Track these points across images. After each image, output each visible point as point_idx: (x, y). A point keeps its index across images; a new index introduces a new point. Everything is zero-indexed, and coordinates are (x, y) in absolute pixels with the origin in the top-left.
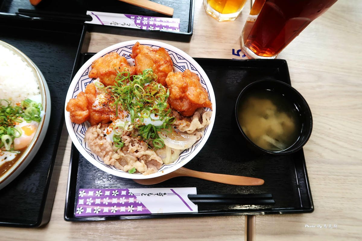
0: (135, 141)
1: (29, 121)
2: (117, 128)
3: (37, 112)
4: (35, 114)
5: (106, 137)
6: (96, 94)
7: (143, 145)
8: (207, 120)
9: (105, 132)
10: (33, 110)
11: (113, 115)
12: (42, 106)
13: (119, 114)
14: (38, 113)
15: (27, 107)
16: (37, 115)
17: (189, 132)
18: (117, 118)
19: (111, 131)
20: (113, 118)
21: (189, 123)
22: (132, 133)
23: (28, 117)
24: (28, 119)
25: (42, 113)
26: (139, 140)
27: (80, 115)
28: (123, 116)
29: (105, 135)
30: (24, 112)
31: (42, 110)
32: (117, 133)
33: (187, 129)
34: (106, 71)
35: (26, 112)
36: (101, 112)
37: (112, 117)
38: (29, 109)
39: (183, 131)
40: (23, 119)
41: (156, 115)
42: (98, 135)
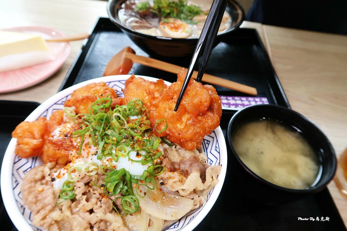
0: (94, 194)
2: (75, 172)
5: (54, 182)
6: (61, 122)
7: (105, 203)
8: (212, 178)
9: (55, 175)
11: (74, 151)
13: (84, 150)
17: (181, 193)
18: (79, 156)
19: (64, 174)
20: (74, 156)
21: (184, 178)
22: (93, 180)
26: (100, 194)
27: (27, 144)
28: (88, 153)
29: (53, 180)
32: (72, 179)
33: (178, 187)
34: (82, 96)
36: (58, 145)
37: (71, 154)
39: (174, 190)
42: (43, 178)
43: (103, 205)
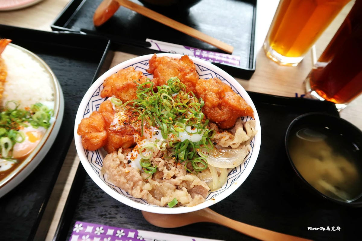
0: (169, 164)
1: (36, 127)
2: (144, 151)
3: (46, 118)
4: (44, 119)
5: (130, 164)
6: (113, 112)
7: (181, 168)
8: (251, 129)
9: (129, 157)
10: (42, 115)
11: (137, 134)
12: (53, 112)
13: (146, 132)
14: (48, 119)
15: (35, 112)
16: (46, 120)
17: (233, 146)
18: (142, 138)
19: (137, 155)
20: (138, 139)
21: (233, 136)
22: (165, 154)
23: (36, 122)
24: (36, 124)
25: (53, 119)
26: (174, 163)
27: (96, 138)
28: (151, 134)
29: (129, 162)
30: (31, 118)
31: (53, 116)
32: (145, 157)
33: (230, 143)
34: (123, 85)
35: (34, 117)
36: (122, 133)
37: (136, 138)
38: (38, 114)
39: (227, 146)
40: (29, 124)
41: (193, 128)
42: (121, 163)
43: (180, 170)
